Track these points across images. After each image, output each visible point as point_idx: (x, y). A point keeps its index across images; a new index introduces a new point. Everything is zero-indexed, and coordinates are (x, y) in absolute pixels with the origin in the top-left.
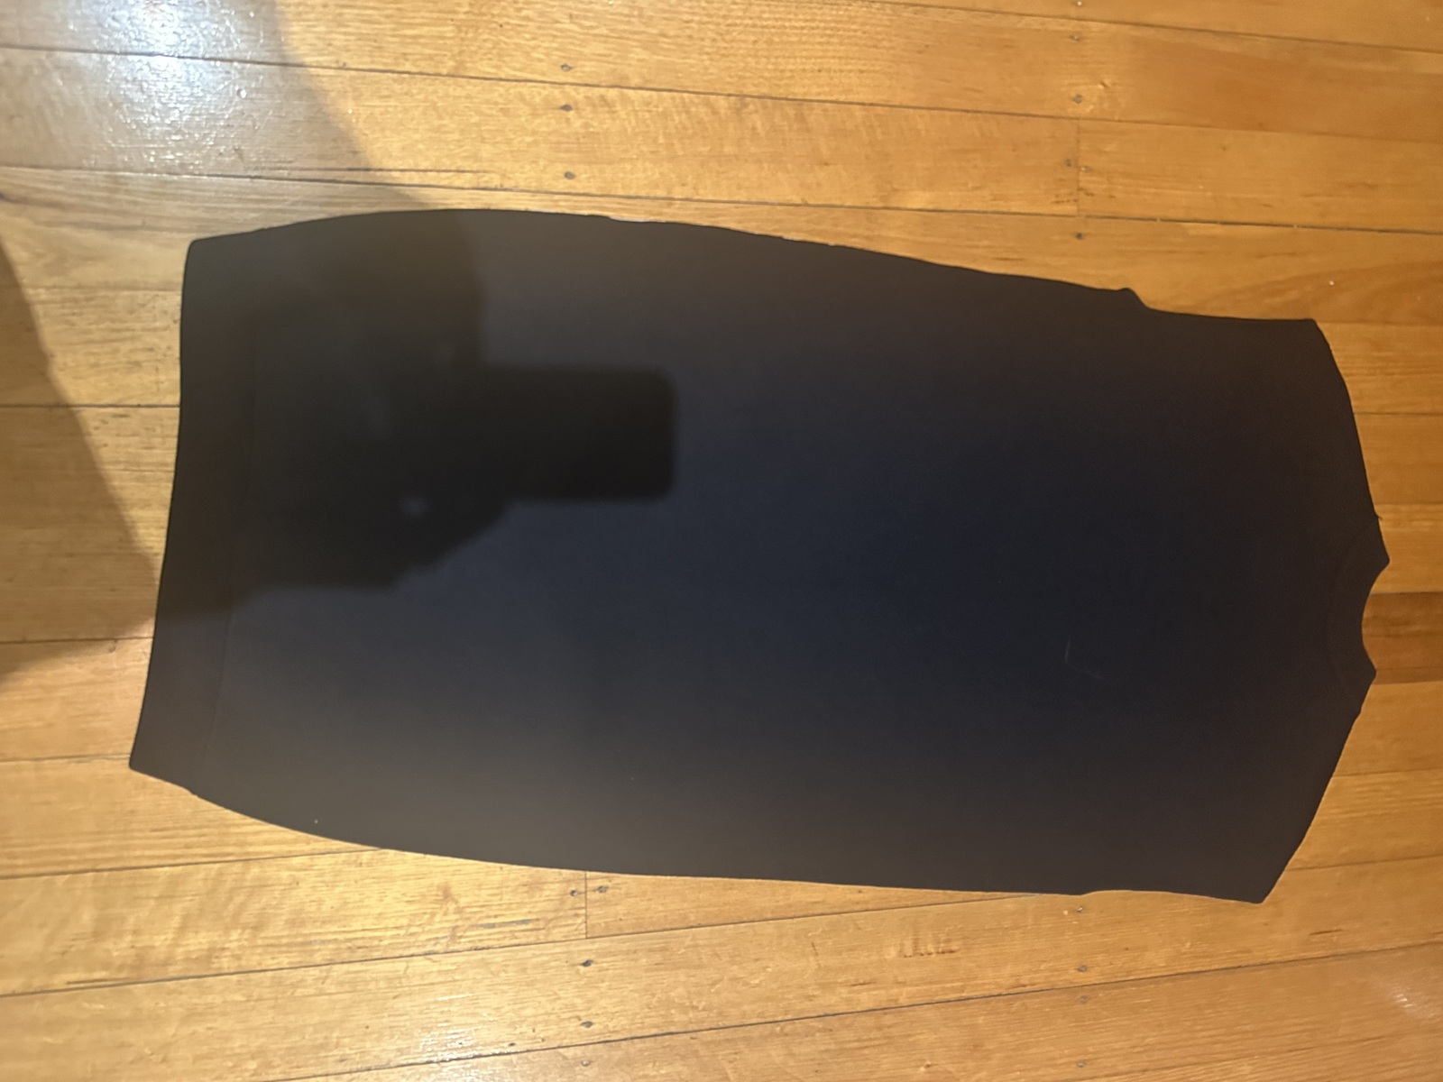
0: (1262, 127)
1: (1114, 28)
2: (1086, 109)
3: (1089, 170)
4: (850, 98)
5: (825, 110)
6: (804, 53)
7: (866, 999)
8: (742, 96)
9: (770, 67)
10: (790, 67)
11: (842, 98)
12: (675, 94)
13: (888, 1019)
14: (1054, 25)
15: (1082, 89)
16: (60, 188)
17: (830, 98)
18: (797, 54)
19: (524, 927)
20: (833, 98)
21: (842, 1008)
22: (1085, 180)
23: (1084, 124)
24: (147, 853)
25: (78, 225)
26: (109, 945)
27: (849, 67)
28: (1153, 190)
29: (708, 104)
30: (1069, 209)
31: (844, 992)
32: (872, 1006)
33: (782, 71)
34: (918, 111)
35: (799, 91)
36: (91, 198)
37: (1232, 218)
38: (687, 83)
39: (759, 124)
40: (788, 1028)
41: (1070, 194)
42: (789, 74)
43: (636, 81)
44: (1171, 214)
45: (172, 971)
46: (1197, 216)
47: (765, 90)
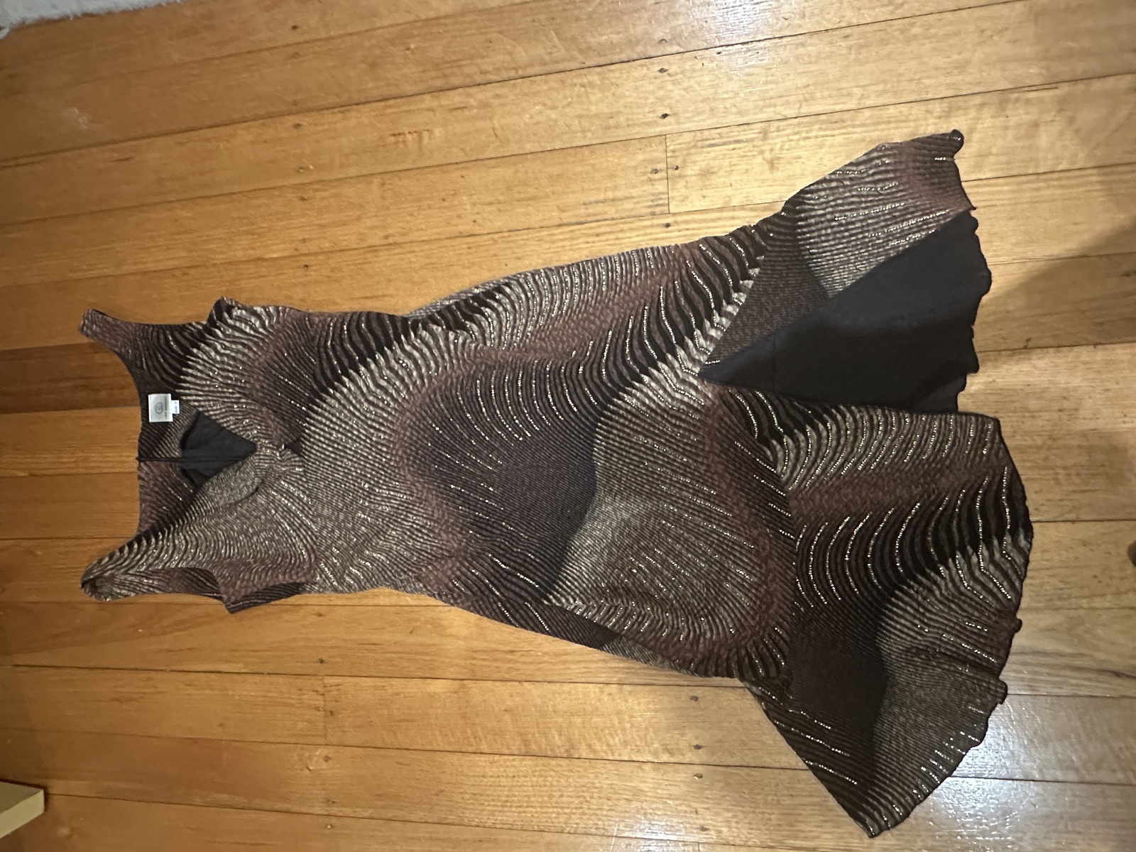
0: (195, 741)
1: (303, 809)
2: (321, 752)
3: (317, 709)
4: (491, 758)
5: (508, 748)
6: (526, 788)
7: (456, 98)
8: (569, 757)
9: (550, 779)
10: (534, 779)
11: (497, 757)
12: (618, 758)
13: (439, 83)
14: (347, 811)
15: (324, 765)
16: (1073, 681)
17: (506, 757)
18: (531, 789)
19: (713, 142)
20: (503, 757)
21: (473, 90)
22: (319, 701)
23: (321, 741)
24: (998, 188)
25: (1060, 655)
26: (1026, 118)
27: (493, 779)
28: (269, 694)
29: (594, 751)
30: (329, 680)
31: (472, 102)
32: (451, 93)
33: (541, 776)
34: (442, 749)
35: (528, 762)
36: (1049, 675)
37: (213, 676)
38: (609, 766)
39: (557, 738)
40: (512, 74)
41: (330, 691)
42: (537, 774)
43: (647, 767)
44: (257, 678)
45: (978, 100)
46: (238, 677)
47: (553, 762)
